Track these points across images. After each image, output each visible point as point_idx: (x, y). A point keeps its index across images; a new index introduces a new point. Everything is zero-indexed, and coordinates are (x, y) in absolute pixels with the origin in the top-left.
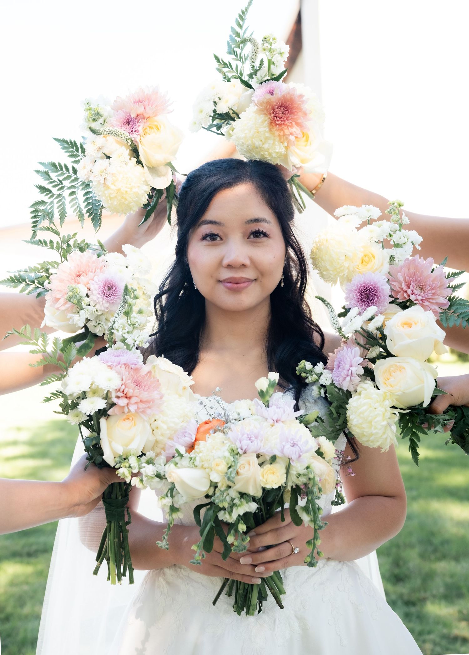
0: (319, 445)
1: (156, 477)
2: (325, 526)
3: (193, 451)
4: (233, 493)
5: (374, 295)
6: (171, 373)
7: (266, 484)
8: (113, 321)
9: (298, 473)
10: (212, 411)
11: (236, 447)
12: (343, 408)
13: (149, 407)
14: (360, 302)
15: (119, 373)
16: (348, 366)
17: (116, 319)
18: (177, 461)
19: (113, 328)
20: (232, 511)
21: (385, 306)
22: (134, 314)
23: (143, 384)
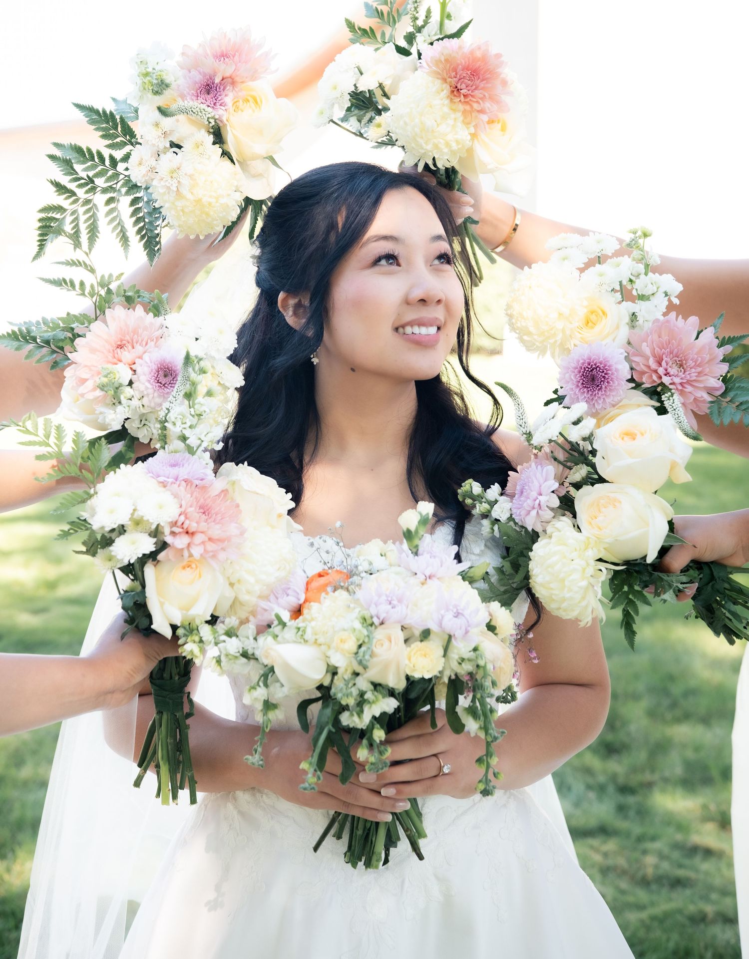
0: (490, 615)
1: (241, 657)
2: (501, 736)
3: (301, 617)
4: (363, 683)
5: (604, 377)
6: (260, 495)
7: (414, 670)
8: (168, 409)
9: (460, 656)
10: (326, 557)
11: (369, 615)
12: (525, 556)
13: (223, 549)
14: (581, 387)
15: (176, 496)
16: (534, 494)
17: (171, 405)
18: (277, 633)
19: (166, 421)
20: (362, 711)
21: (620, 396)
22: (200, 398)
23: (213, 512)
